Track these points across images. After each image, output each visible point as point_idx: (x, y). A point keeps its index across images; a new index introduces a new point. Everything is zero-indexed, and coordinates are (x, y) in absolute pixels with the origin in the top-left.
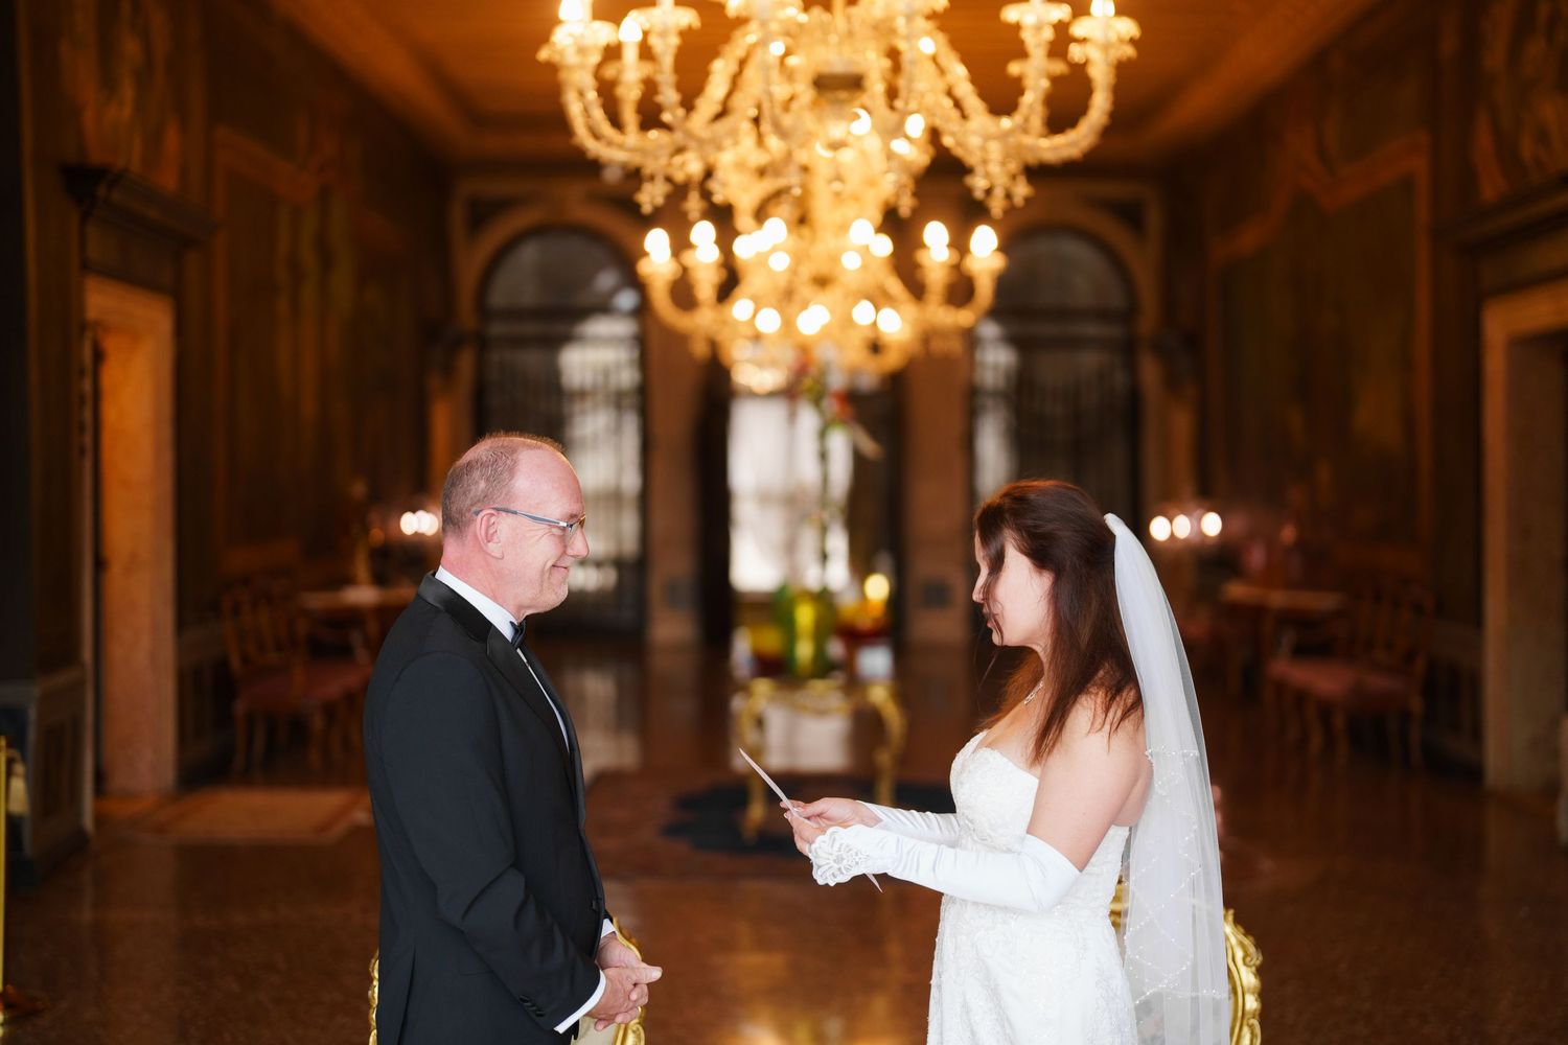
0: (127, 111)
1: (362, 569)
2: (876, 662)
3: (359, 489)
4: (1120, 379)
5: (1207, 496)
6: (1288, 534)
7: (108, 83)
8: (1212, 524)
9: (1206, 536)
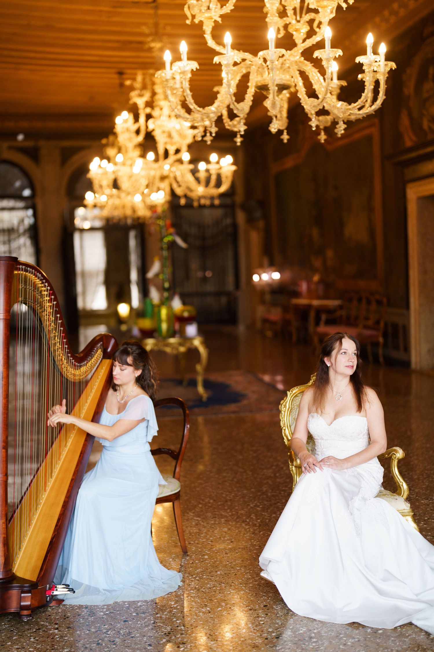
2: (191, 330)
4: (229, 221)
5: (273, 265)
8: (276, 276)
9: (273, 280)
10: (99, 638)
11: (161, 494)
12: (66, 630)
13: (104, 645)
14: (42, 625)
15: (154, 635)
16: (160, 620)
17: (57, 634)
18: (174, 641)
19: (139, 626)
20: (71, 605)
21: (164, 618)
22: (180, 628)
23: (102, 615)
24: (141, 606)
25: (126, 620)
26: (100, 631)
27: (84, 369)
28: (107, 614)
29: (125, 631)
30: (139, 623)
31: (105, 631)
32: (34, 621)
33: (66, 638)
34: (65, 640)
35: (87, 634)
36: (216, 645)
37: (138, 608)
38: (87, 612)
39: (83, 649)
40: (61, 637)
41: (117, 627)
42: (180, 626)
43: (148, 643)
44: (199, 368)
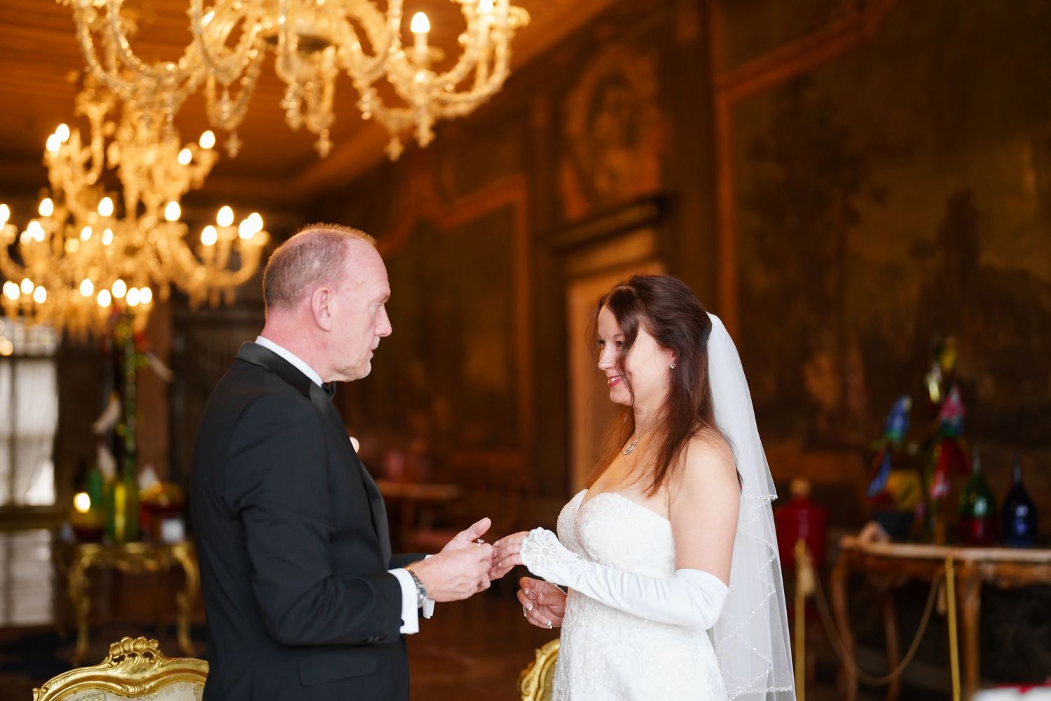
2: (173, 530)
6: (418, 446)
44: (183, 601)
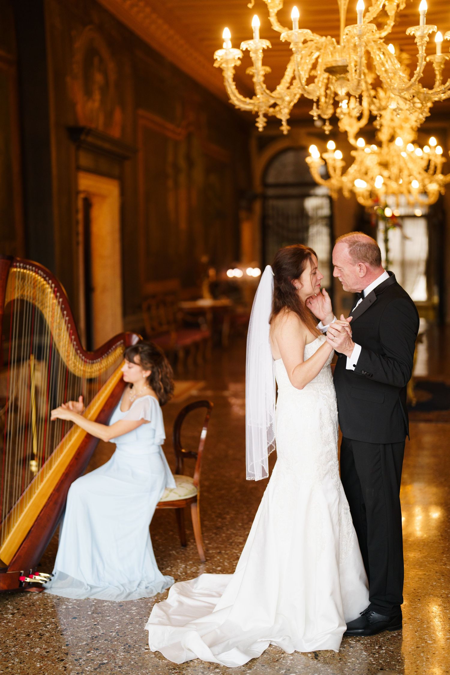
0: (97, 104)
1: (206, 292)
3: (204, 259)
7: (88, 93)
10: (35, 630)
11: (166, 497)
12: (20, 616)
13: (31, 637)
14: (8, 608)
15: (81, 636)
16: (105, 622)
17: (7, 619)
18: (91, 646)
19: (81, 625)
20: (49, 594)
21: (110, 621)
22: (111, 634)
23: (63, 609)
24: (104, 606)
25: (77, 617)
26: (44, 623)
27: (97, 366)
28: (69, 608)
29: (63, 627)
30: (83, 622)
31: (48, 624)
32: (5, 603)
33: (10, 624)
34: (8, 625)
35: (31, 624)
36: (123, 657)
37: (100, 607)
38: (55, 603)
39: (10, 637)
40: (8, 622)
41: (61, 622)
42: (114, 632)
43: (68, 643)
